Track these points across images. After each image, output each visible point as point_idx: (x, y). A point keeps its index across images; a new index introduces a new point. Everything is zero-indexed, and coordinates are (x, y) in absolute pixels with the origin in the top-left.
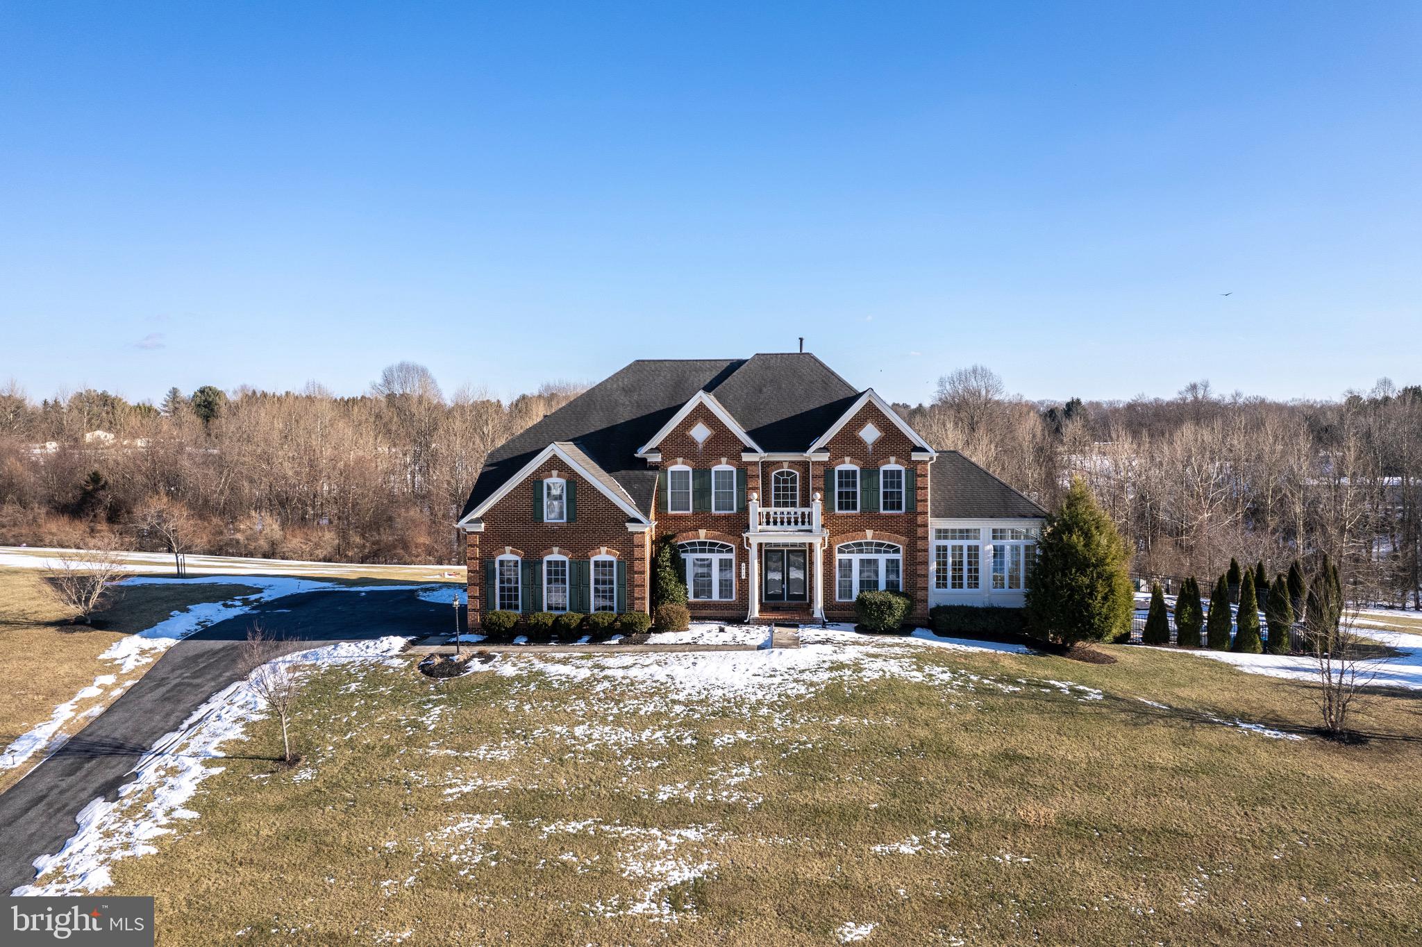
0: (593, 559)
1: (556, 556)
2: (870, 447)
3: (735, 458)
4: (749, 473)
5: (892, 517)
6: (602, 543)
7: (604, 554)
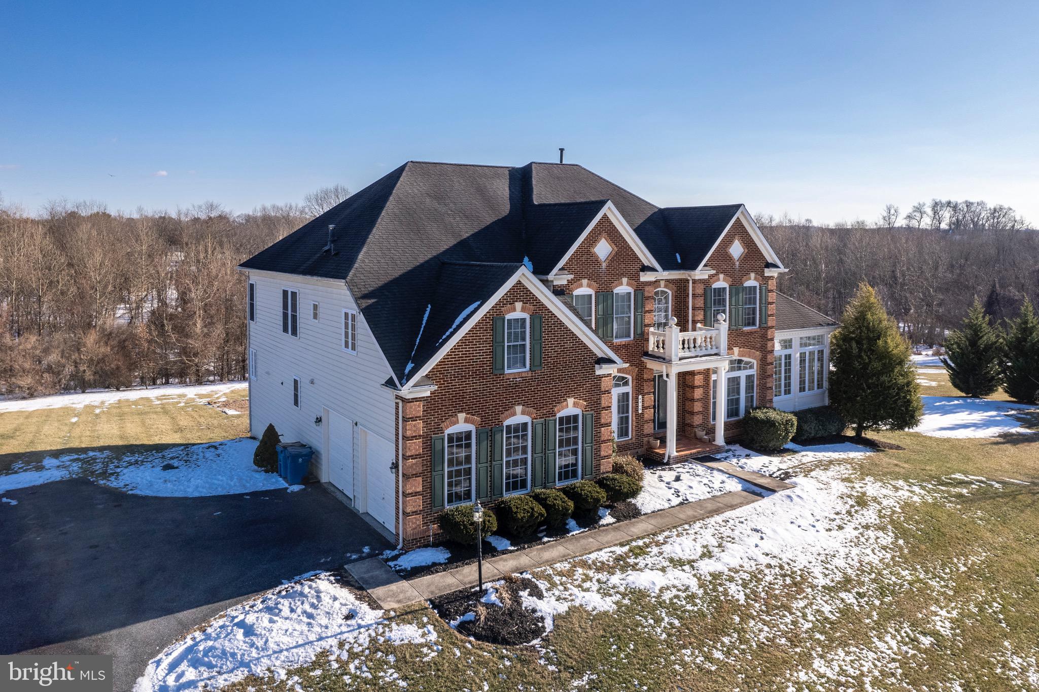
0: (558, 415)
1: (519, 417)
2: (737, 263)
3: (634, 278)
4: (646, 294)
5: (751, 333)
6: (569, 393)
7: (571, 407)
